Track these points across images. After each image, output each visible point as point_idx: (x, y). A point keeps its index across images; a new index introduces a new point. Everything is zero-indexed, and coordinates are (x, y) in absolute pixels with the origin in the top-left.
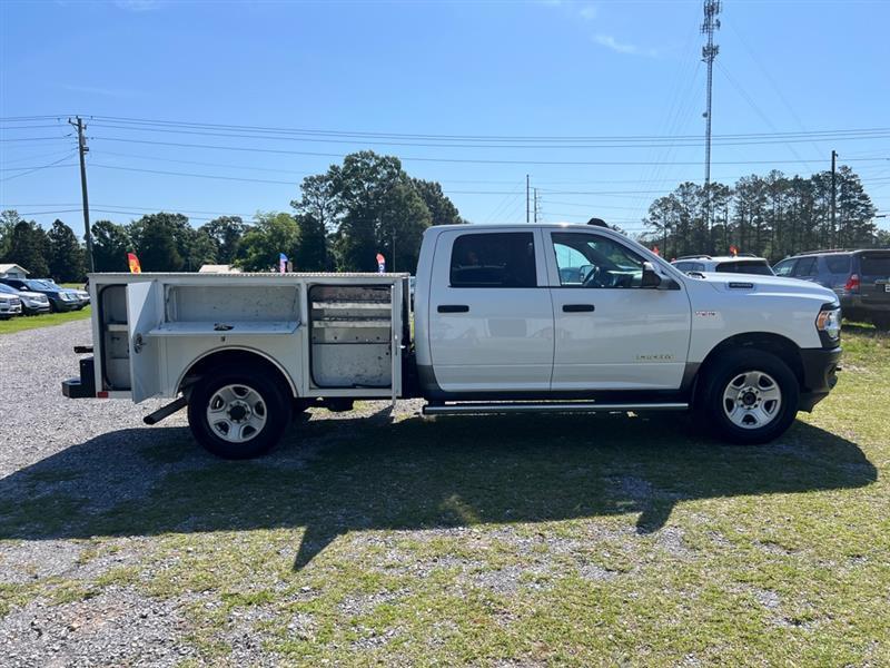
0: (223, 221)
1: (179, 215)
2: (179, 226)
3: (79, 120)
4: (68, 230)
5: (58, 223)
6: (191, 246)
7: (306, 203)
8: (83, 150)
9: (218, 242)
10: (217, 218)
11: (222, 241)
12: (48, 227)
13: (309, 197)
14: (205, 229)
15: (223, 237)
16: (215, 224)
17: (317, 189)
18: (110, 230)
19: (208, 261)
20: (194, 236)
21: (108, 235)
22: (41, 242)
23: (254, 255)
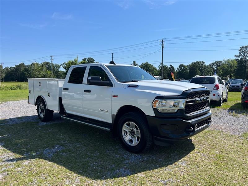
0: (216, 63)
1: (202, 62)
2: (202, 65)
3: (163, 40)
4: (173, 67)
5: (171, 65)
6: (204, 70)
7: (240, 55)
8: (163, 47)
9: (214, 69)
10: (214, 62)
11: (215, 69)
12: (169, 67)
13: (241, 53)
14: (210, 65)
15: (215, 67)
16: (213, 64)
17: (245, 50)
18: (183, 67)
19: (210, 74)
20: (206, 67)
21: (182, 68)
22: (166, 70)
23: (222, 72)
